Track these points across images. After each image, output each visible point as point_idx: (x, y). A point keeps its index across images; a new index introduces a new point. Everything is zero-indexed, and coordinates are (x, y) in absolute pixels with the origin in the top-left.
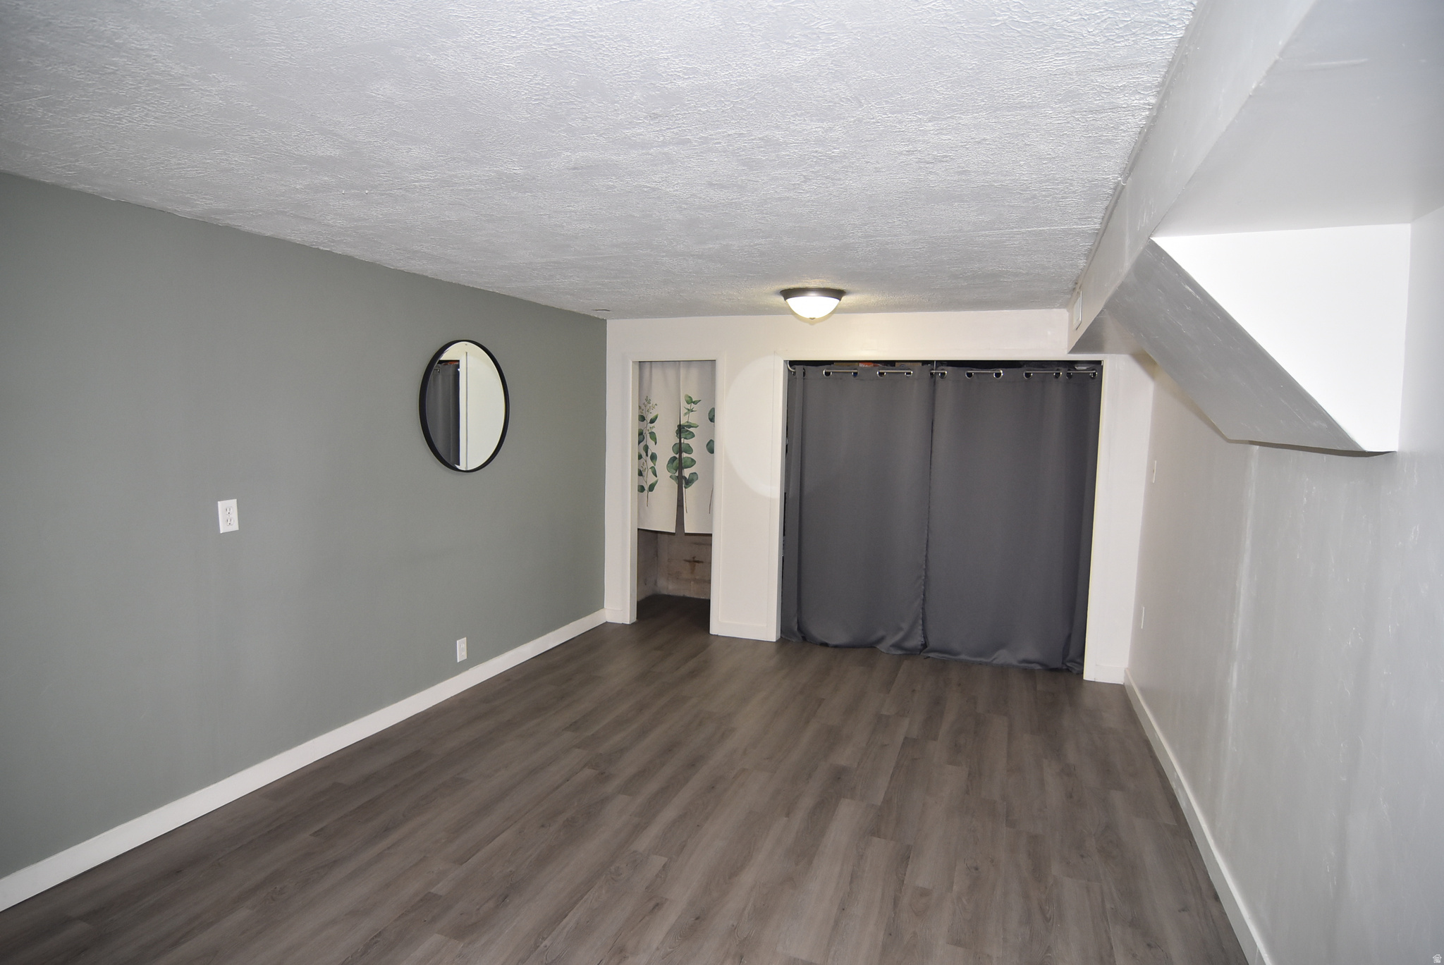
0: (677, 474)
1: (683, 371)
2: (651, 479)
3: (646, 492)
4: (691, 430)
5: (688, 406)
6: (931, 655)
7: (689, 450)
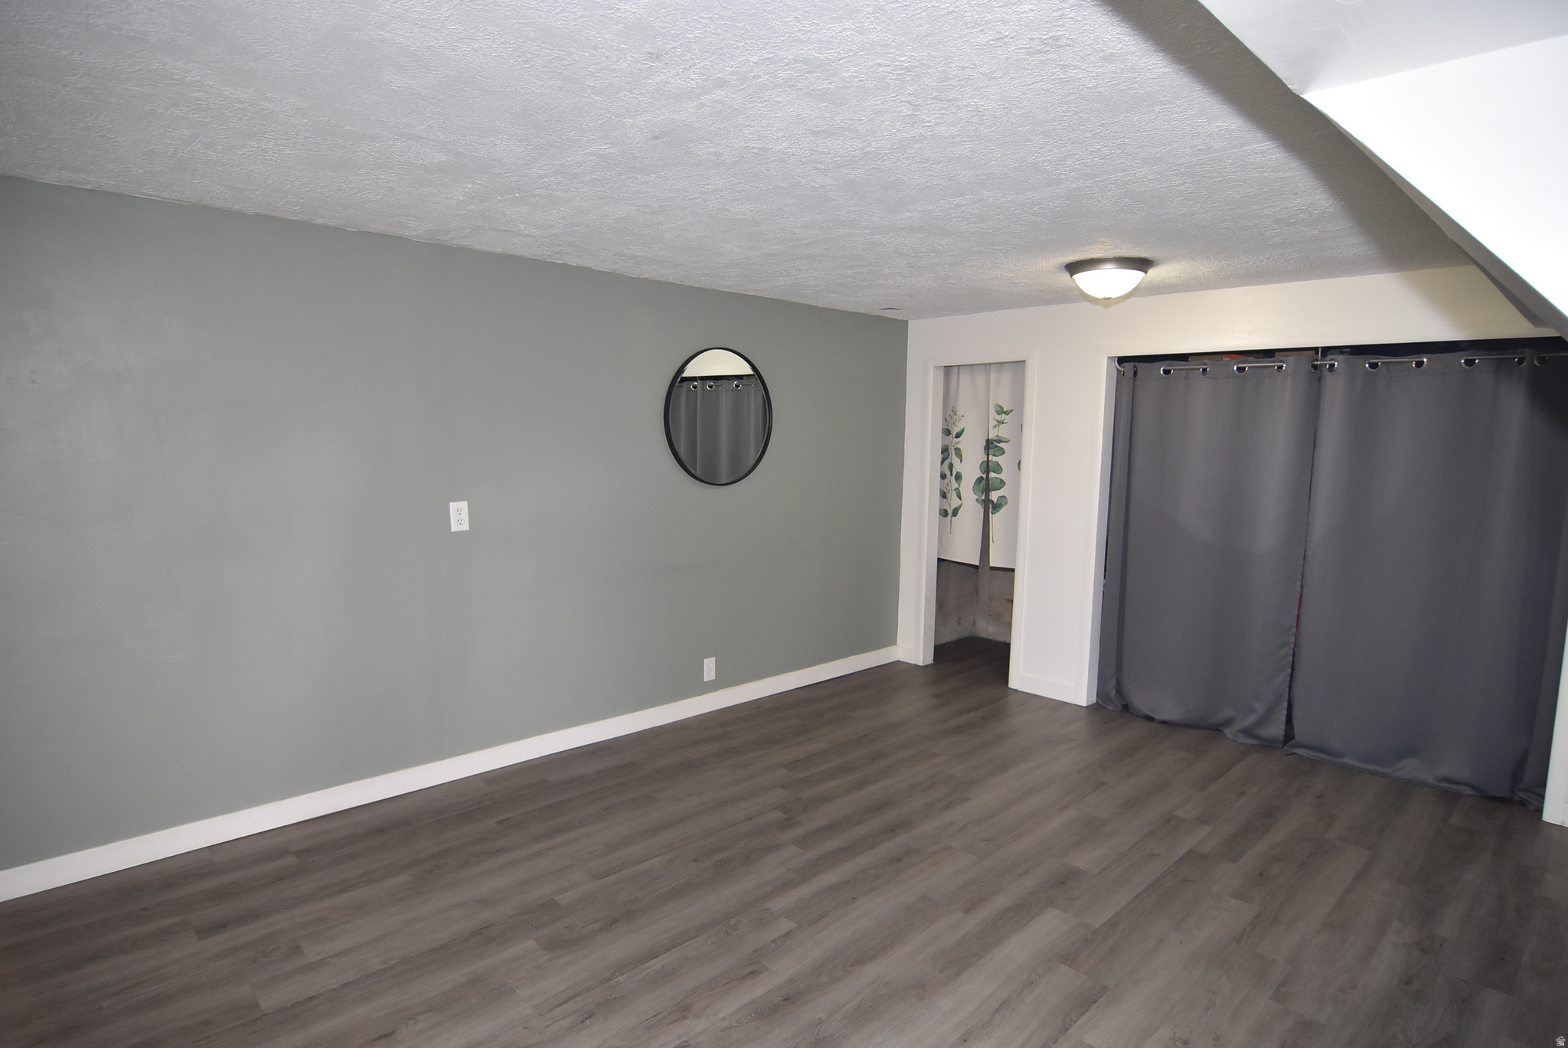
0: (983, 498)
1: (993, 376)
2: (955, 502)
3: (949, 516)
4: (1001, 445)
5: (999, 418)
6: (1298, 751)
7: (998, 469)
